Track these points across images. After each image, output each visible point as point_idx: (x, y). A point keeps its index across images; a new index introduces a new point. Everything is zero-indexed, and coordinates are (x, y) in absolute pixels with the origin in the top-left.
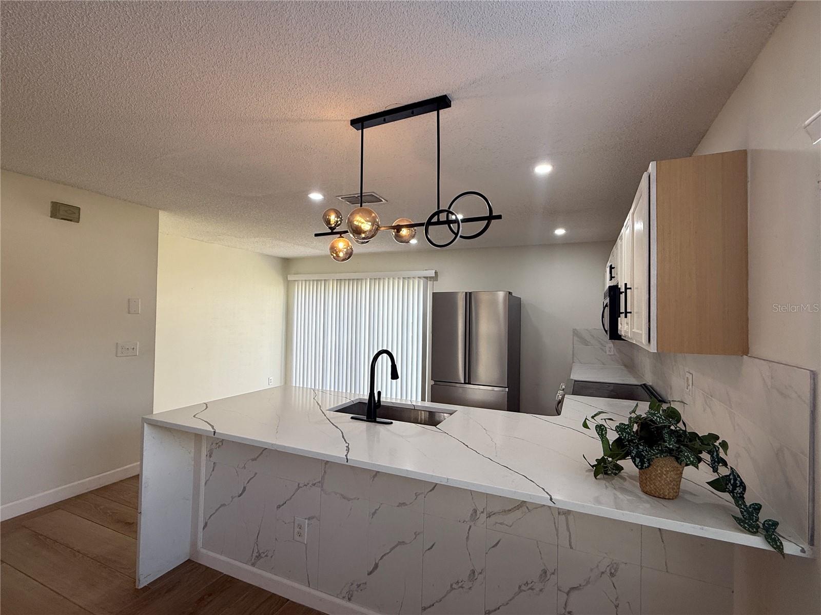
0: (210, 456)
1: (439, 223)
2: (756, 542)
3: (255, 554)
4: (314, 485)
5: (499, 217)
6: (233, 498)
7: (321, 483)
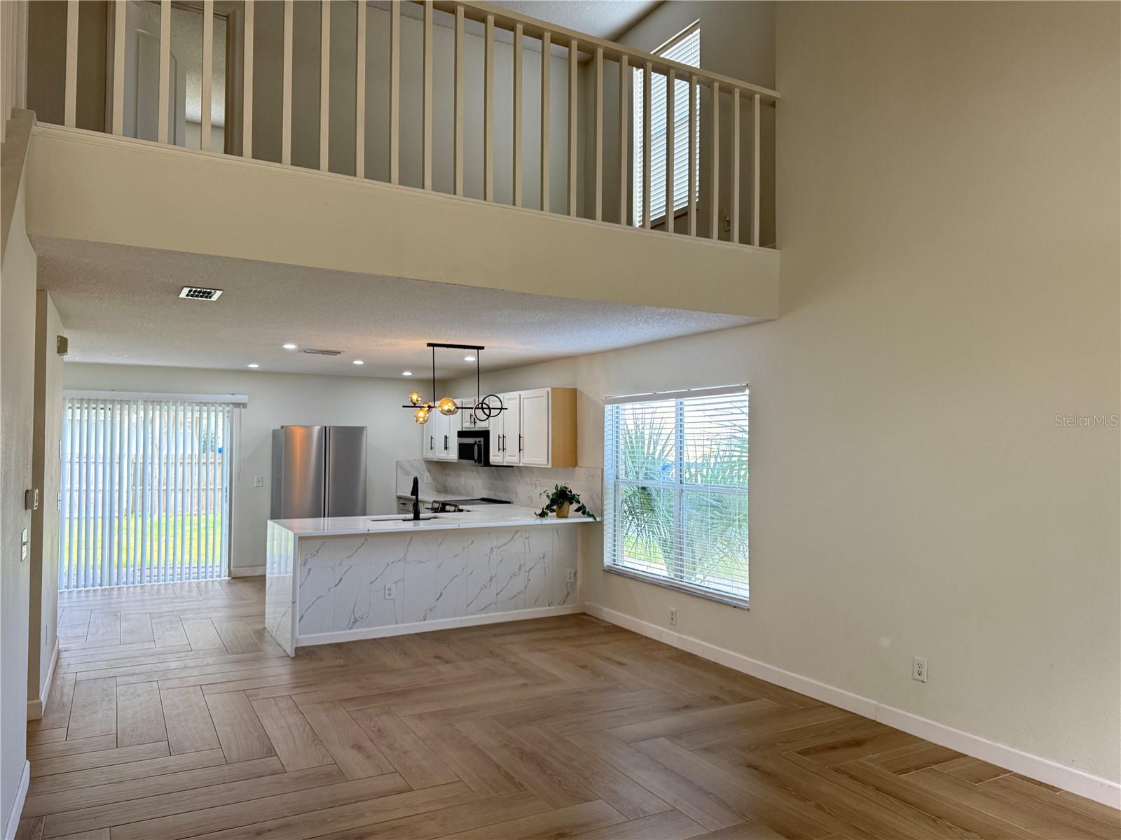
0: (305, 564)
1: (479, 408)
2: (591, 520)
3: (352, 620)
4: (399, 561)
5: (506, 409)
6: (329, 589)
7: (405, 558)
